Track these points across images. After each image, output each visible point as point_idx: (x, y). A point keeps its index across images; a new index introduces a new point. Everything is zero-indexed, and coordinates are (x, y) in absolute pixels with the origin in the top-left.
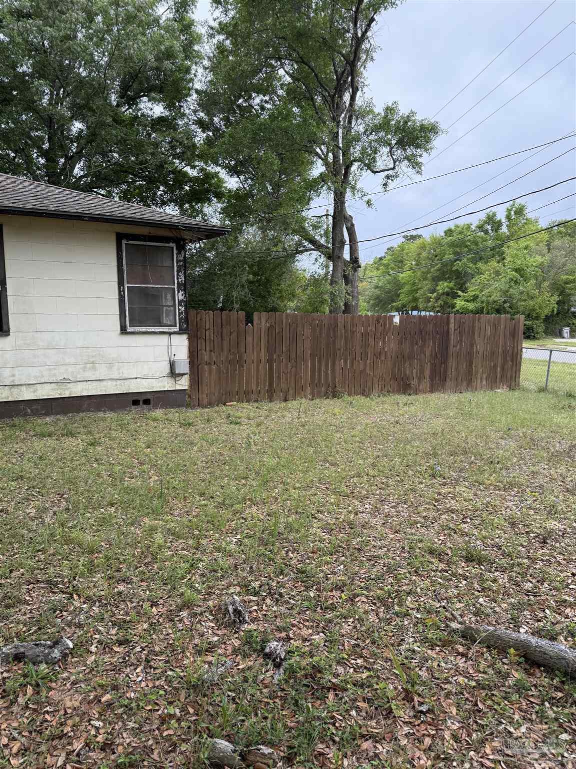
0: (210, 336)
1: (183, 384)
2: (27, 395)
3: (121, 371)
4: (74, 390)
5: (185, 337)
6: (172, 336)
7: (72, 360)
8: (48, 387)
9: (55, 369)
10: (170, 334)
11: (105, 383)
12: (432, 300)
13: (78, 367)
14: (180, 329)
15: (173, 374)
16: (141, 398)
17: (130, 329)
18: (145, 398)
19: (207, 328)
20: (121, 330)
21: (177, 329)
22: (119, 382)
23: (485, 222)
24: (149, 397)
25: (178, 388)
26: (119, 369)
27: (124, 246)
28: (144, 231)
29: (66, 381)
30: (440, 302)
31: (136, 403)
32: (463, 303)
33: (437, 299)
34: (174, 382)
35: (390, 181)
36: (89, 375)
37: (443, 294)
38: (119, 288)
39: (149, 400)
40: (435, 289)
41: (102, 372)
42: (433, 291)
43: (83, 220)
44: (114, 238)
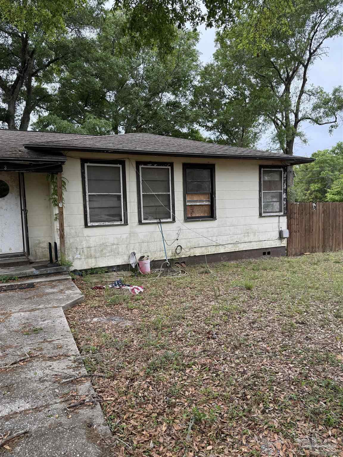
0: (297, 216)
1: (284, 243)
2: (222, 250)
3: (259, 237)
4: (240, 247)
5: (285, 218)
6: (280, 217)
7: (240, 232)
8: (230, 246)
9: (233, 236)
10: (279, 216)
11: (252, 243)
12: (307, 195)
13: (242, 235)
14: (284, 213)
15: (281, 237)
16: (267, 251)
17: (263, 215)
18: (268, 251)
19: (296, 212)
20: (260, 215)
21: (282, 213)
22: (258, 243)
23: (336, 148)
24: (269, 250)
25: (283, 245)
26: (258, 236)
27: (262, 171)
28: (270, 163)
29: (237, 243)
30: (313, 196)
31: (264, 254)
32: (331, 196)
33: (310, 194)
34: (280, 242)
35: (334, 128)
36: (246, 239)
37: (314, 191)
38: (259, 193)
39: (270, 252)
40: (308, 188)
41: (251, 238)
42: (307, 190)
43: (256, 159)
44: (258, 167)
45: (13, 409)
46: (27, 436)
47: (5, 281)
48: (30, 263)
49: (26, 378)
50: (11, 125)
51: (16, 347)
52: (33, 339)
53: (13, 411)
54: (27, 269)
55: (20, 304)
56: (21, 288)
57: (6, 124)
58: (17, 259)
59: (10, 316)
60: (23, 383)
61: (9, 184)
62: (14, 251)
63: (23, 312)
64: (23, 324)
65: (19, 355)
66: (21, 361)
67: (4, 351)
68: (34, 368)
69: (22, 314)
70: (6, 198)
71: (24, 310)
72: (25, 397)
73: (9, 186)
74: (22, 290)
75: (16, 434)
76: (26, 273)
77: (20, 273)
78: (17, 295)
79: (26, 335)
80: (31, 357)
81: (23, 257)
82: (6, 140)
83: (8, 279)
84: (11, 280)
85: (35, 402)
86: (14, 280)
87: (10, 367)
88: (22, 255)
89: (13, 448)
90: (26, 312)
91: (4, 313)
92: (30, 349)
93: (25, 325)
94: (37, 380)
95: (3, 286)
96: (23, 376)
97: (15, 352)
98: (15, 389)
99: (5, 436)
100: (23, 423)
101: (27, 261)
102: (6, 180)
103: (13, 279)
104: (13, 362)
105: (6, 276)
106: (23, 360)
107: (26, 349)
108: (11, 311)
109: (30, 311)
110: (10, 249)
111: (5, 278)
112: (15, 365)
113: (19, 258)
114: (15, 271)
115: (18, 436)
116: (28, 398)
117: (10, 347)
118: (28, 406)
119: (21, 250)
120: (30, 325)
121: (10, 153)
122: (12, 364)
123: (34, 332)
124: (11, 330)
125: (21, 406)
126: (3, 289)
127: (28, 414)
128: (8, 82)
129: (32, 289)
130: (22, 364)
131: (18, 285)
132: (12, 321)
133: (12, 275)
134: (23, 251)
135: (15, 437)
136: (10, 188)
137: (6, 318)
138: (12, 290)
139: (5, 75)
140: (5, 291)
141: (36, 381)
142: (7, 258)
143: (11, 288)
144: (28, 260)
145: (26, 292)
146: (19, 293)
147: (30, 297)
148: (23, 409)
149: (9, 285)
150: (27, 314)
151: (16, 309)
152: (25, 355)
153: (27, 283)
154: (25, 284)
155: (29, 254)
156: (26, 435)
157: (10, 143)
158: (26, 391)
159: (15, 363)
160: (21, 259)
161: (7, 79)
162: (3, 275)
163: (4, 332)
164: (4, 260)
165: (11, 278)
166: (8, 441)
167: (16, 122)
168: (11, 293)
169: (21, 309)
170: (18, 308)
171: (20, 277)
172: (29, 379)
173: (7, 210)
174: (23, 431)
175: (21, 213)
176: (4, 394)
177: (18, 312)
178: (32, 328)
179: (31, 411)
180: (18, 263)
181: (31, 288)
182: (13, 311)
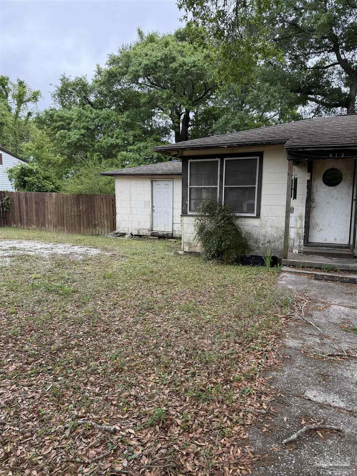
45: (328, 400)
46: (340, 435)
47: (326, 271)
48: (354, 257)
49: (342, 375)
50: (350, 109)
51: (334, 340)
52: (352, 338)
53: (327, 402)
54: (351, 263)
55: (341, 297)
56: (342, 281)
57: (345, 109)
58: (341, 250)
59: (330, 307)
60: (338, 379)
61: (344, 172)
62: (338, 242)
63: (343, 306)
64: (342, 319)
65: (336, 349)
66: (338, 355)
67: (322, 340)
68: (351, 368)
69: (342, 308)
70: (338, 187)
71: (344, 305)
72: (340, 393)
73: (343, 174)
74: (343, 284)
75: (329, 426)
76: (348, 267)
77: (343, 266)
78: (338, 287)
79: (345, 331)
80: (349, 356)
81: (348, 250)
82: (345, 126)
83: (330, 269)
84: (332, 270)
85: (350, 404)
86: (336, 271)
87: (327, 357)
88: (347, 247)
89: (325, 439)
90: (346, 307)
91: (324, 302)
92: (348, 347)
93: (345, 321)
94: (354, 382)
95: (325, 275)
96: (339, 372)
97: (332, 344)
98: (330, 382)
99: (318, 421)
100: (337, 420)
101: (351, 254)
102: (340, 169)
103: (334, 270)
104: (330, 354)
105: (328, 266)
106: (340, 355)
107: (345, 346)
108: (330, 302)
109: (350, 307)
110: (335, 240)
111: (327, 267)
112: (332, 358)
113: (342, 249)
114: (337, 262)
115: (331, 430)
116: (343, 396)
117: (328, 337)
118: (342, 405)
119: (346, 242)
120: (349, 322)
121: (350, 139)
122: (329, 355)
123: (353, 331)
124: (330, 320)
125: (336, 402)
126: (325, 278)
127: (342, 412)
128: (353, 64)
129: (354, 285)
130: (339, 359)
131: (339, 277)
132: (332, 313)
133: (334, 266)
134: (348, 244)
135: (327, 429)
136: (344, 176)
137: (326, 307)
138: (333, 281)
139: (351, 57)
140: (326, 280)
141: (352, 383)
142: (331, 248)
143: (332, 279)
144: (353, 253)
145: (347, 286)
146: (340, 286)
147: (351, 293)
148: (337, 405)
149: (330, 275)
150: (347, 310)
151: (335, 302)
152: (343, 351)
153: (349, 278)
154: (347, 278)
155: (354, 247)
156: (339, 433)
157: (350, 129)
158: (342, 389)
159: (332, 356)
160: (345, 251)
161: (352, 60)
162: (326, 264)
163: (323, 321)
164: (327, 249)
165: (333, 269)
166: (321, 428)
167: (355, 105)
168: (331, 284)
169: (341, 303)
170: (338, 301)
171: (342, 270)
172: (345, 378)
173: (337, 199)
174: (336, 427)
175: (351, 203)
176: (319, 381)
177: (338, 305)
178: (351, 326)
179: (345, 411)
180: (341, 254)
181: (353, 283)
182: (333, 302)
